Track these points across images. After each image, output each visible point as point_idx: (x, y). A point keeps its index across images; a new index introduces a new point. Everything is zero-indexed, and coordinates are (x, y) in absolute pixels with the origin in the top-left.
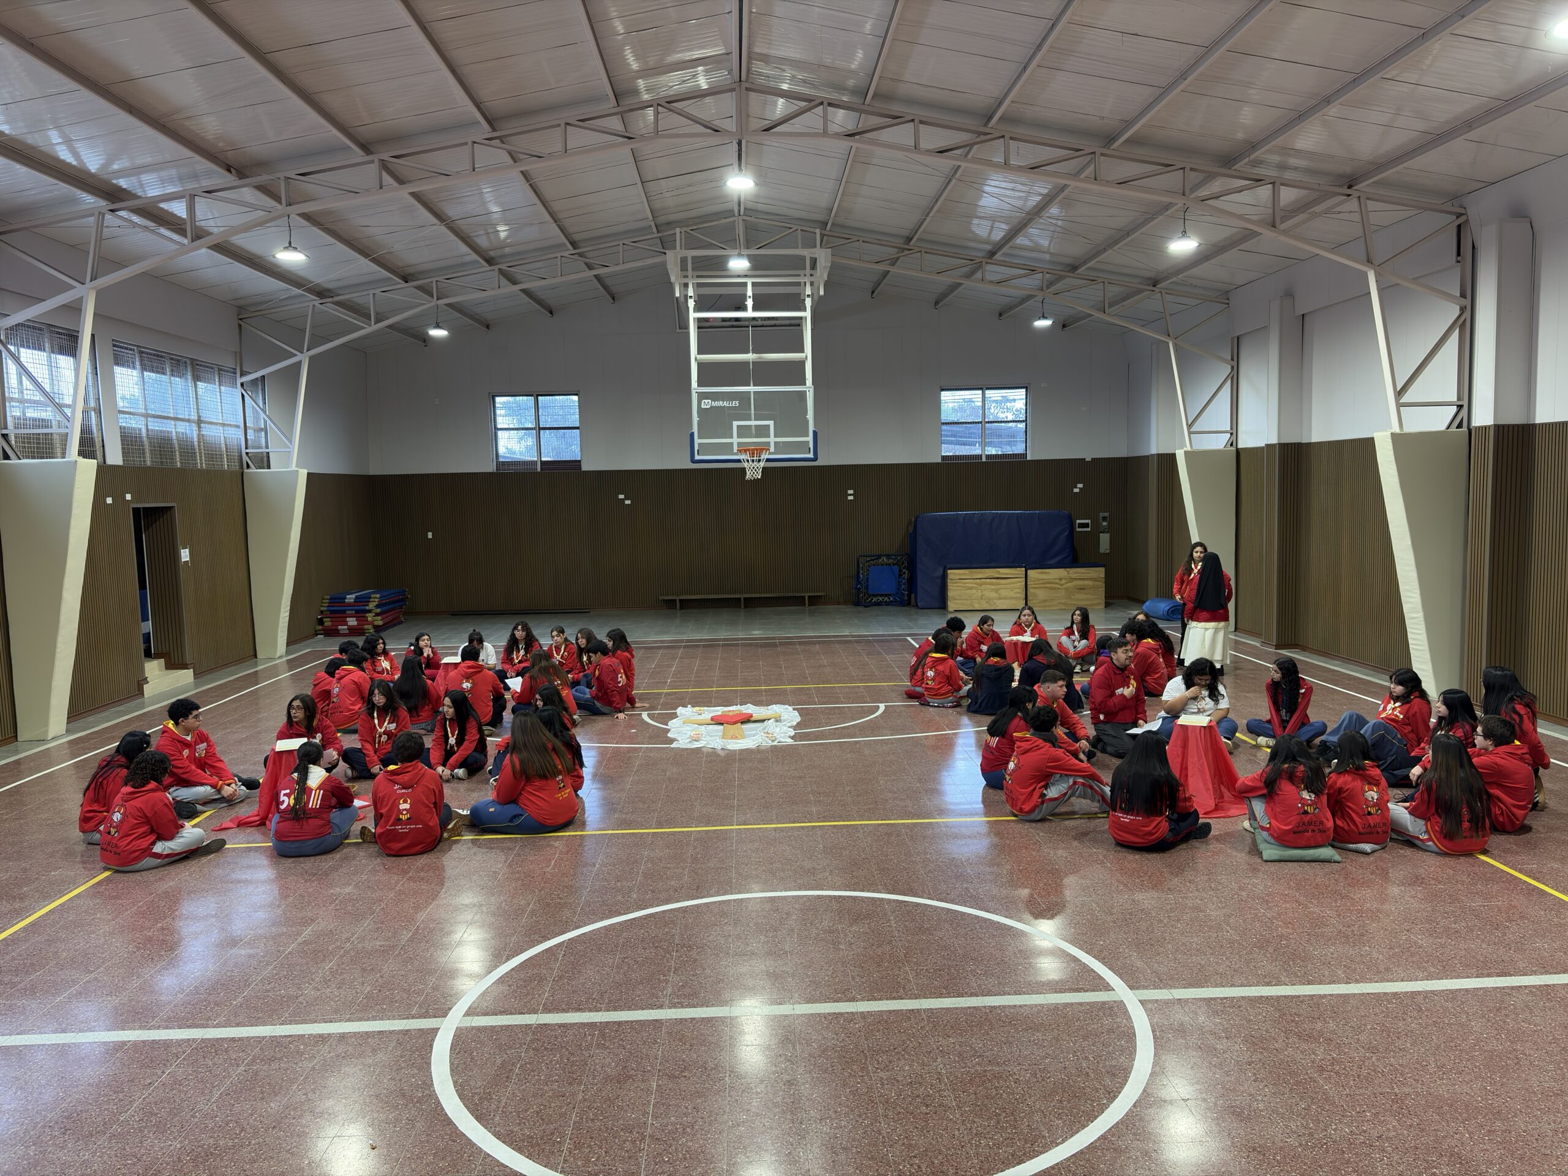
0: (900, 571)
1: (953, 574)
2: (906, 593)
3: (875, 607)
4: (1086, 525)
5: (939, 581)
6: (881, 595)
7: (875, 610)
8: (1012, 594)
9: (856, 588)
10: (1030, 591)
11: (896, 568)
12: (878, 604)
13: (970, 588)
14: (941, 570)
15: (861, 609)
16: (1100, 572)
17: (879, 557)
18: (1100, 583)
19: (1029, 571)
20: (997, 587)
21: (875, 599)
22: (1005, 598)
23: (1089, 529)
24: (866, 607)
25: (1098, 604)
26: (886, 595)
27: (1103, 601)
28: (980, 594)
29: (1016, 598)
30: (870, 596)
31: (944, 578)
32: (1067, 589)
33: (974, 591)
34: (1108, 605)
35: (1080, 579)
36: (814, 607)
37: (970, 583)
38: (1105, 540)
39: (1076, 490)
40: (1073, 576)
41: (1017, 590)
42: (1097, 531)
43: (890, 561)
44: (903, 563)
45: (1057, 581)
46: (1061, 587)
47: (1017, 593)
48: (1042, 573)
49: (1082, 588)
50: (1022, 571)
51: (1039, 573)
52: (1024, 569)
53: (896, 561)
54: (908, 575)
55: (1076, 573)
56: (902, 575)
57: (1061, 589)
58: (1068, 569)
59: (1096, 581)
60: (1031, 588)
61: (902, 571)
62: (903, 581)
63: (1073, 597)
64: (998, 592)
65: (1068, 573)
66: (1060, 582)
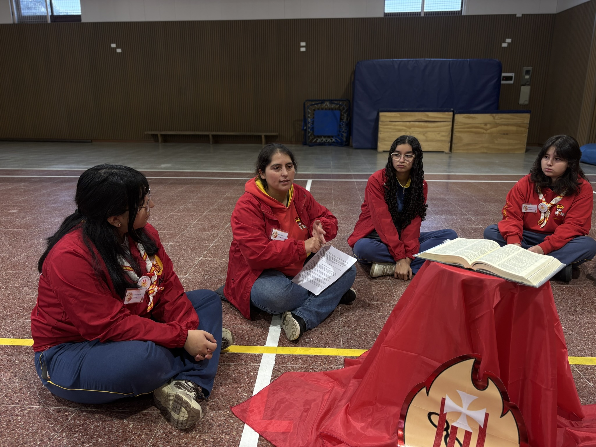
0: (341, 115)
1: (384, 117)
2: (345, 135)
3: (318, 147)
4: (510, 78)
5: (373, 124)
6: (325, 137)
7: (317, 149)
8: (438, 137)
9: (303, 130)
10: (456, 134)
11: (337, 113)
12: (322, 144)
13: (400, 131)
14: (375, 113)
16: (525, 118)
17: (323, 102)
18: (523, 129)
19: (457, 116)
20: (425, 130)
21: (319, 140)
22: (432, 141)
23: (512, 82)
24: (310, 146)
25: (520, 149)
26: (329, 137)
27: (524, 146)
29: (442, 141)
30: (316, 137)
31: (377, 120)
32: (491, 134)
34: (527, 150)
35: (505, 125)
37: (399, 126)
38: (525, 91)
39: (504, 45)
40: (498, 121)
41: (444, 134)
42: (519, 83)
43: (333, 106)
44: (343, 108)
45: (483, 126)
46: (485, 132)
47: (443, 136)
48: (469, 118)
49: (505, 134)
50: (450, 115)
51: (466, 118)
52: (451, 113)
53: (337, 106)
54: (347, 119)
55: (501, 118)
56: (341, 119)
57: (486, 134)
58: (494, 115)
59: (520, 126)
60: (456, 132)
61: (343, 115)
62: (343, 125)
63: (496, 142)
64: (426, 135)
65: (494, 118)
66: (485, 127)
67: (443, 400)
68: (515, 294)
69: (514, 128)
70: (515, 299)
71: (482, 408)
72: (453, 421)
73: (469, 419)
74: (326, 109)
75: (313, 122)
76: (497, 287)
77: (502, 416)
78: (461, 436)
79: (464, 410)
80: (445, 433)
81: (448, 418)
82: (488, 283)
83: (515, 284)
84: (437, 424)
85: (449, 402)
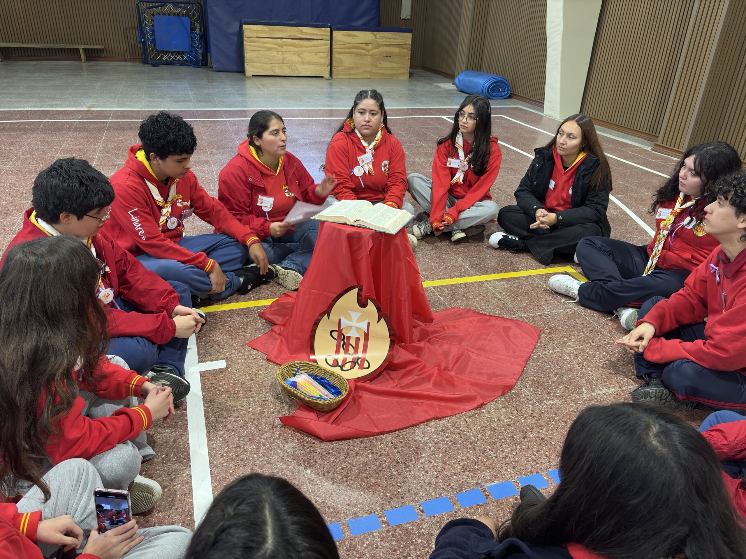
0: (192, 24)
1: (249, 30)
2: (200, 51)
3: (165, 67)
5: (235, 39)
6: (173, 53)
7: (165, 70)
8: (316, 59)
9: (141, 42)
10: (336, 56)
11: (187, 20)
12: (169, 63)
13: (270, 49)
14: (237, 24)
15: (148, 68)
16: (406, 38)
17: (163, 4)
18: (405, 51)
19: (335, 33)
20: (300, 49)
21: (165, 58)
22: (309, 63)
24: (154, 65)
25: (403, 74)
26: (178, 53)
27: (407, 70)
28: (281, 57)
29: (320, 64)
30: (159, 52)
31: (240, 34)
32: (373, 55)
33: (275, 53)
34: (411, 75)
35: (386, 45)
36: (92, 63)
37: (269, 43)
38: (407, 3)
40: (380, 41)
41: (322, 55)
43: (178, 10)
44: (194, 15)
45: (364, 46)
46: (367, 53)
47: (321, 58)
48: (349, 36)
49: (388, 56)
50: (327, 31)
51: (345, 36)
52: (329, 29)
53: (184, 12)
54: (200, 29)
55: (383, 37)
56: (192, 30)
57: (368, 55)
58: (375, 33)
59: (402, 48)
60: (336, 52)
61: (194, 24)
62: (195, 37)
63: (379, 65)
64: (301, 55)
65: (376, 37)
66: (367, 47)
67: (340, 320)
68: (381, 240)
69: (396, 50)
70: (382, 243)
71: (366, 320)
72: (347, 333)
73: (358, 329)
74: (169, 14)
75: (153, 31)
76: (370, 236)
77: (378, 322)
78: (353, 342)
79: (354, 324)
80: (342, 342)
81: (343, 332)
82: (364, 234)
83: (381, 233)
84: (336, 338)
85: (344, 321)
